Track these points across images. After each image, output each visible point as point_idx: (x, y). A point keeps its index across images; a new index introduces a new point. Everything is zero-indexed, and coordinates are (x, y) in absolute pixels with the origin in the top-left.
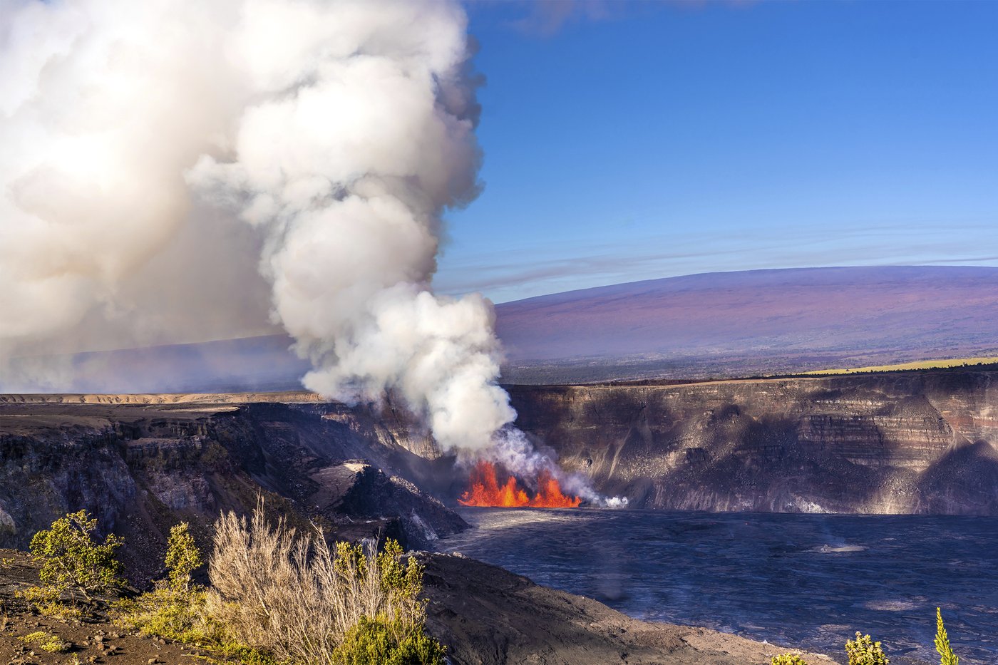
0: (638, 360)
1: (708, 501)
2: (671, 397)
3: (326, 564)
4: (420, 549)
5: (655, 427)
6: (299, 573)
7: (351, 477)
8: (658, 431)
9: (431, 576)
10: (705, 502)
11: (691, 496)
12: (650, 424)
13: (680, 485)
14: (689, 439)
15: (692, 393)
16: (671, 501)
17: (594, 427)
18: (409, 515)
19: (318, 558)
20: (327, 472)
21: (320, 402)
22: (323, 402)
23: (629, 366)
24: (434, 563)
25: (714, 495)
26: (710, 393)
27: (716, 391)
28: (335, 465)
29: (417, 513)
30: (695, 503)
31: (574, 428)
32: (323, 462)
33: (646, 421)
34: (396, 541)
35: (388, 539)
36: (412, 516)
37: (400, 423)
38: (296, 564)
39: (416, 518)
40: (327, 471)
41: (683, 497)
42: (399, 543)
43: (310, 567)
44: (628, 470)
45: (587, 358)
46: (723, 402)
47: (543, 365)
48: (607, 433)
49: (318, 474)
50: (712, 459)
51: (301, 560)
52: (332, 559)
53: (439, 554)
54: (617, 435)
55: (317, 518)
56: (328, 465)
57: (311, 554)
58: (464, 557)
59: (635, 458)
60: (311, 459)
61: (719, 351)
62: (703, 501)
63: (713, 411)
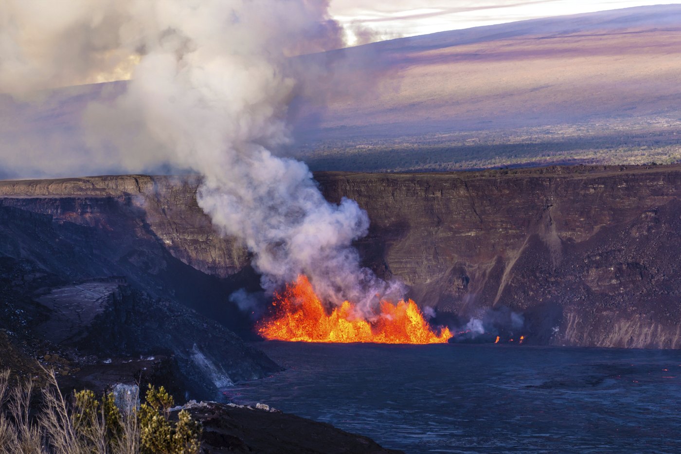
0: (542, 136)
1: (646, 335)
2: (592, 191)
3: (59, 420)
4: (204, 399)
5: (568, 234)
6: (20, 432)
7: (100, 301)
8: (570, 239)
9: (222, 436)
10: (642, 337)
11: (620, 329)
12: (559, 229)
13: (605, 313)
14: (620, 251)
15: (624, 185)
16: (589, 335)
17: (473, 234)
18: (188, 354)
19: (49, 411)
20: (64, 293)
21: (51, 197)
22: (57, 197)
23: (528, 145)
24: (226, 417)
25: (656, 327)
26: (652, 186)
27: (661, 183)
28: (74, 284)
29: (201, 349)
30: (627, 338)
31: (441, 235)
32: (56, 281)
33: (554, 226)
34: (162, 389)
35: (150, 386)
36: (193, 354)
37: (174, 226)
38: (13, 419)
39: (199, 358)
40: (62, 292)
41: (609, 329)
42: (167, 390)
43: (36, 422)
44: (524, 292)
45: (463, 133)
46: (671, 198)
47: (394, 143)
48: (493, 241)
49: (49, 297)
50: (653, 277)
51: (20, 414)
52: (69, 413)
53: (234, 405)
54: (507, 245)
55: (47, 356)
56: (65, 283)
57: (37, 405)
58: (273, 410)
59: (535, 277)
60: (38, 275)
61: (667, 122)
62: (640, 335)
63: (656, 212)
